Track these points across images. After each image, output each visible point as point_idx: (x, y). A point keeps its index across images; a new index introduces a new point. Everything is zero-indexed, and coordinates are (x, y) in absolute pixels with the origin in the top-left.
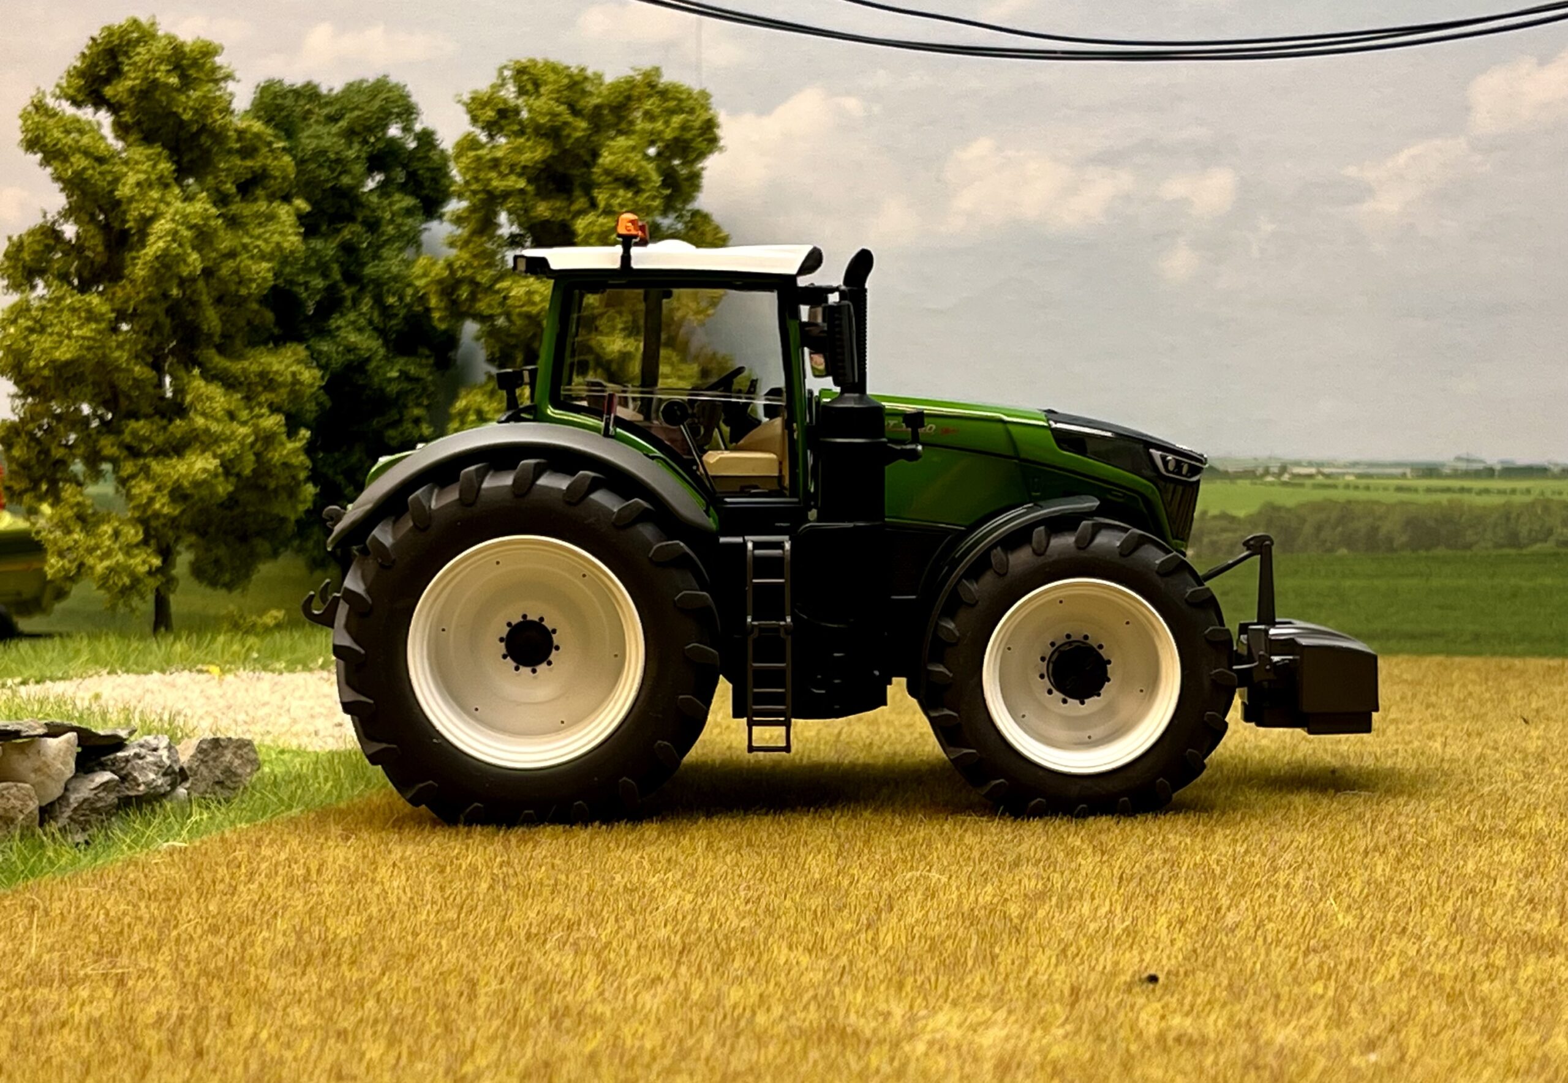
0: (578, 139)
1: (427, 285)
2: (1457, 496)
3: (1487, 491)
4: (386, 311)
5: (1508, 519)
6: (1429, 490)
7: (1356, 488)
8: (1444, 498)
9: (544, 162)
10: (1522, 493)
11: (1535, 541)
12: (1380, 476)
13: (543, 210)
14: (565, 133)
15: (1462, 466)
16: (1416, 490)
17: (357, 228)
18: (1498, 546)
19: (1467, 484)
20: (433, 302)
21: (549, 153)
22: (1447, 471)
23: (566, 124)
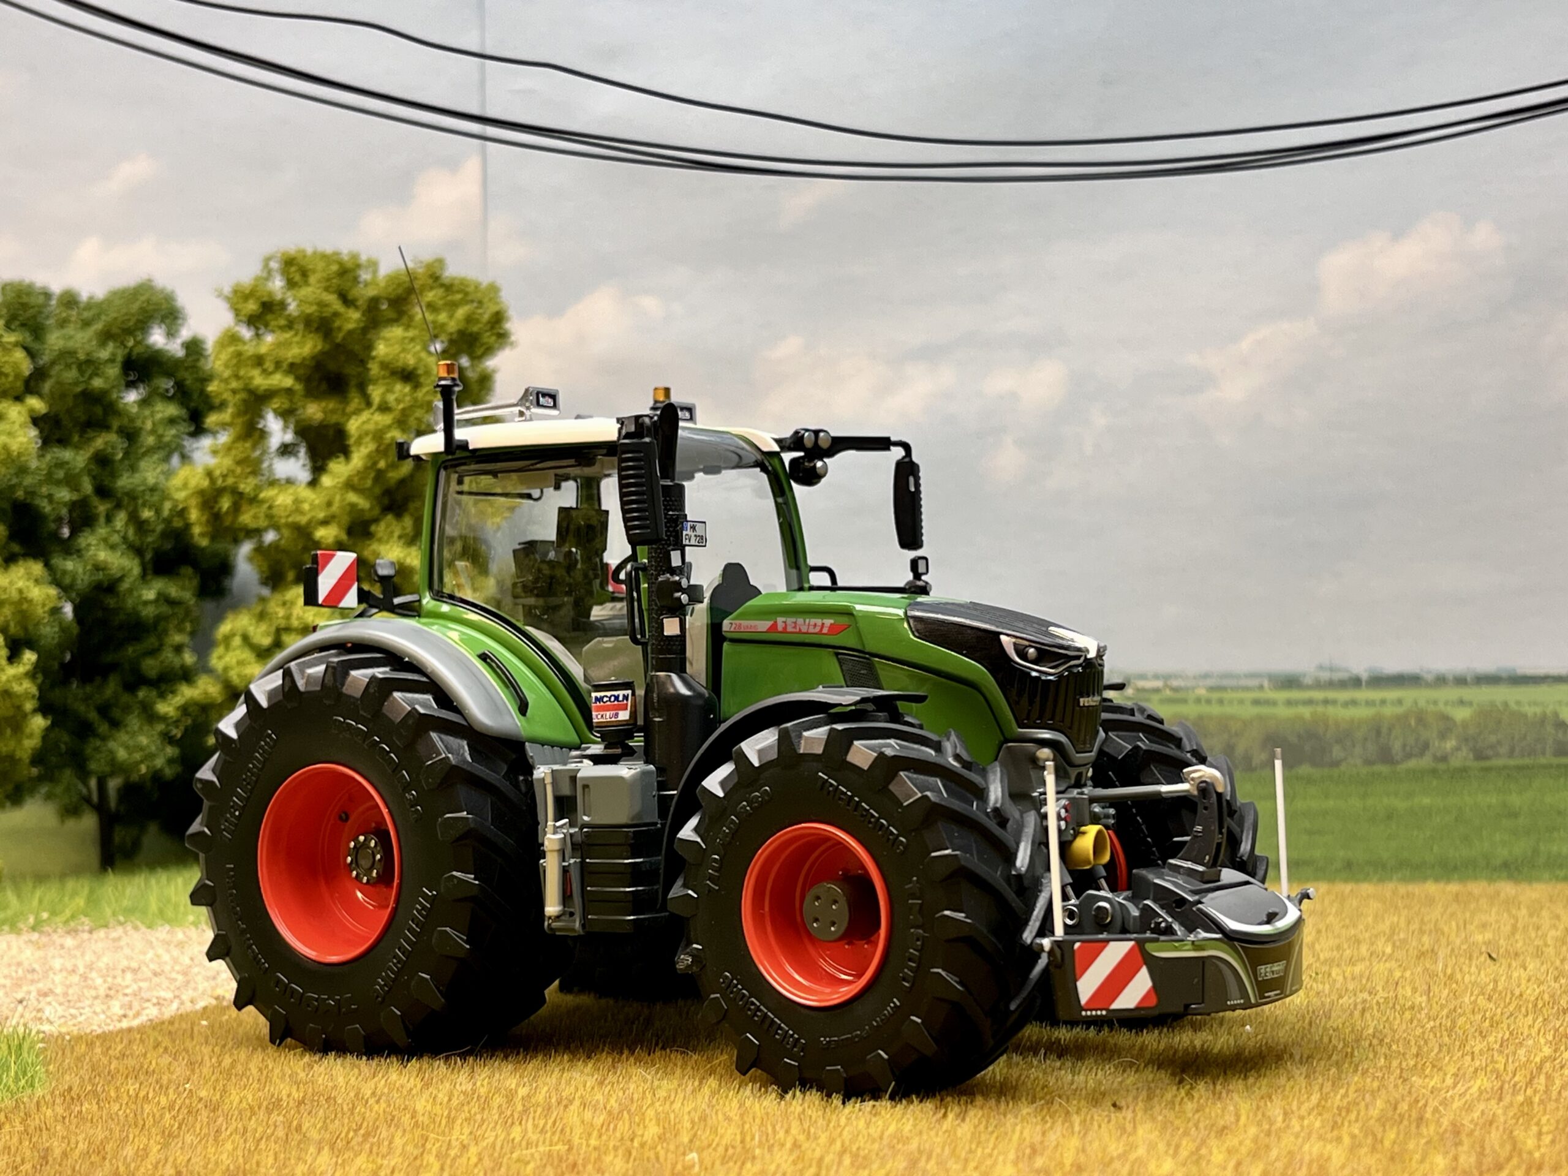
0: (350, 333)
1: (186, 499)
2: (1320, 709)
3: (1354, 703)
4: (141, 526)
5: (1378, 732)
6: (1289, 703)
7: (1209, 702)
8: (1306, 712)
9: (313, 358)
10: (1393, 703)
11: (1409, 756)
12: (1235, 689)
13: (314, 411)
14: (337, 324)
15: (1325, 676)
16: (1273, 703)
17: (112, 437)
18: (1368, 762)
19: (1331, 695)
20: (194, 515)
21: (319, 347)
22: (1308, 681)
23: (336, 314)
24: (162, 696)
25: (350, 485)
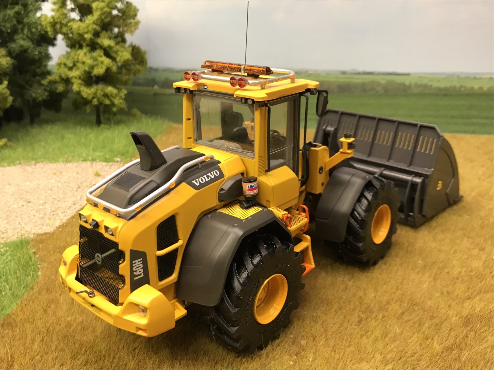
1: (46, 24)
4: (32, 33)
17: (20, 7)
20: (49, 29)
24: (43, 79)
25: (94, 23)
